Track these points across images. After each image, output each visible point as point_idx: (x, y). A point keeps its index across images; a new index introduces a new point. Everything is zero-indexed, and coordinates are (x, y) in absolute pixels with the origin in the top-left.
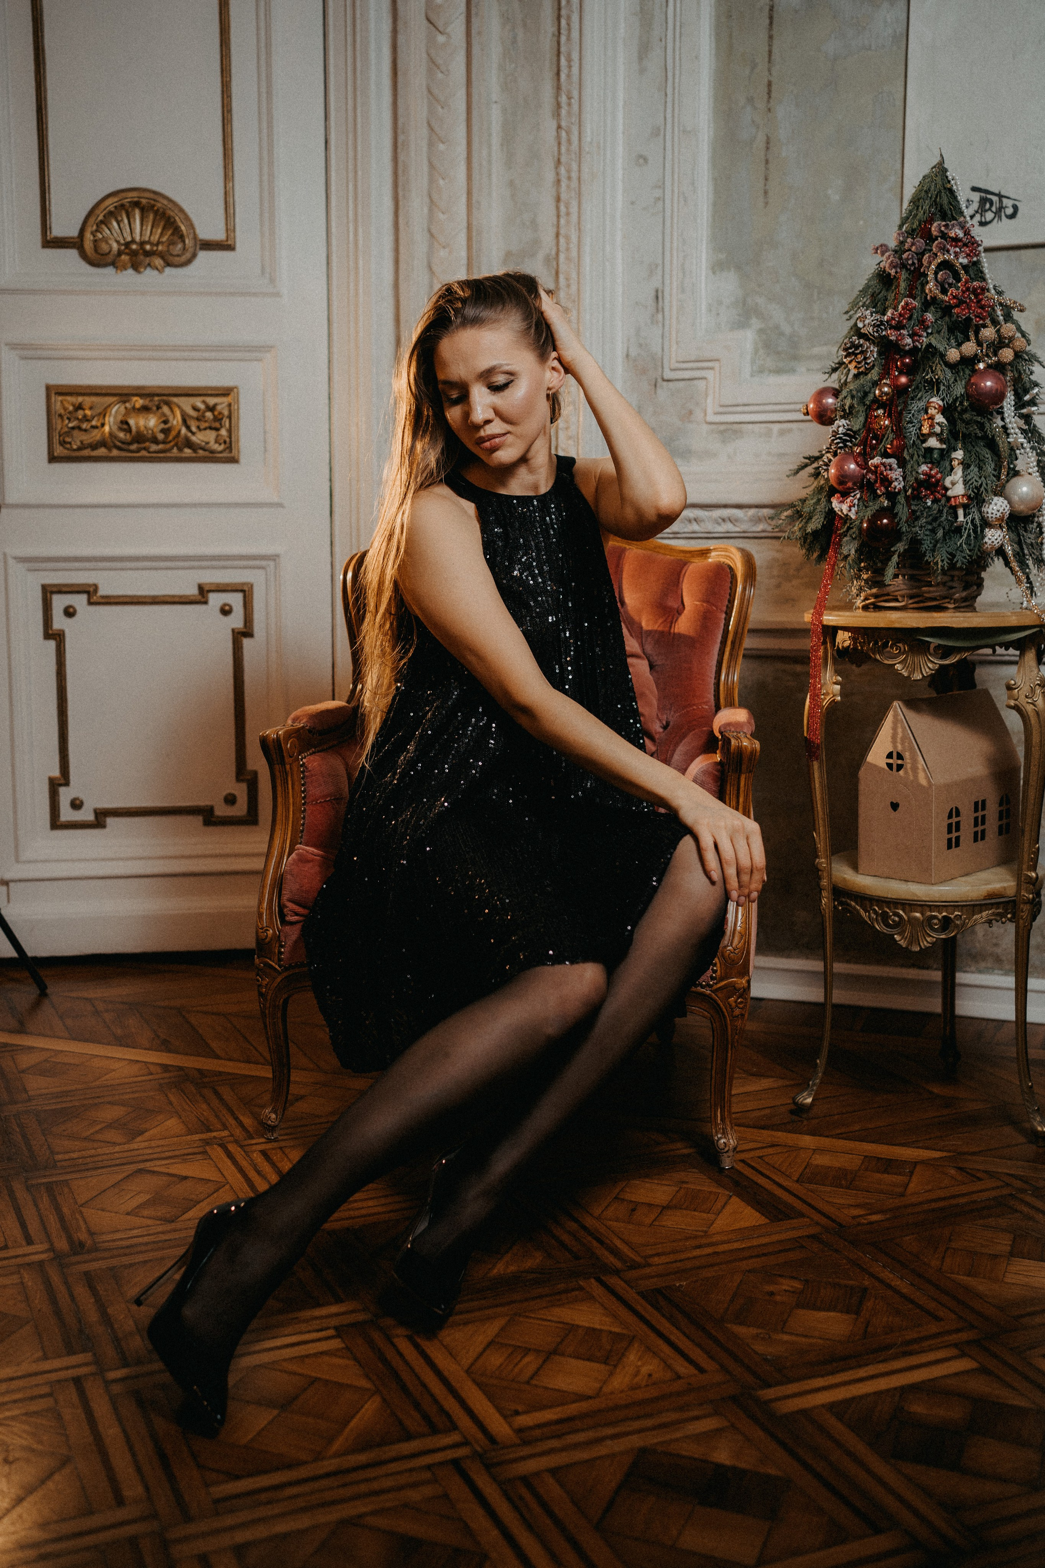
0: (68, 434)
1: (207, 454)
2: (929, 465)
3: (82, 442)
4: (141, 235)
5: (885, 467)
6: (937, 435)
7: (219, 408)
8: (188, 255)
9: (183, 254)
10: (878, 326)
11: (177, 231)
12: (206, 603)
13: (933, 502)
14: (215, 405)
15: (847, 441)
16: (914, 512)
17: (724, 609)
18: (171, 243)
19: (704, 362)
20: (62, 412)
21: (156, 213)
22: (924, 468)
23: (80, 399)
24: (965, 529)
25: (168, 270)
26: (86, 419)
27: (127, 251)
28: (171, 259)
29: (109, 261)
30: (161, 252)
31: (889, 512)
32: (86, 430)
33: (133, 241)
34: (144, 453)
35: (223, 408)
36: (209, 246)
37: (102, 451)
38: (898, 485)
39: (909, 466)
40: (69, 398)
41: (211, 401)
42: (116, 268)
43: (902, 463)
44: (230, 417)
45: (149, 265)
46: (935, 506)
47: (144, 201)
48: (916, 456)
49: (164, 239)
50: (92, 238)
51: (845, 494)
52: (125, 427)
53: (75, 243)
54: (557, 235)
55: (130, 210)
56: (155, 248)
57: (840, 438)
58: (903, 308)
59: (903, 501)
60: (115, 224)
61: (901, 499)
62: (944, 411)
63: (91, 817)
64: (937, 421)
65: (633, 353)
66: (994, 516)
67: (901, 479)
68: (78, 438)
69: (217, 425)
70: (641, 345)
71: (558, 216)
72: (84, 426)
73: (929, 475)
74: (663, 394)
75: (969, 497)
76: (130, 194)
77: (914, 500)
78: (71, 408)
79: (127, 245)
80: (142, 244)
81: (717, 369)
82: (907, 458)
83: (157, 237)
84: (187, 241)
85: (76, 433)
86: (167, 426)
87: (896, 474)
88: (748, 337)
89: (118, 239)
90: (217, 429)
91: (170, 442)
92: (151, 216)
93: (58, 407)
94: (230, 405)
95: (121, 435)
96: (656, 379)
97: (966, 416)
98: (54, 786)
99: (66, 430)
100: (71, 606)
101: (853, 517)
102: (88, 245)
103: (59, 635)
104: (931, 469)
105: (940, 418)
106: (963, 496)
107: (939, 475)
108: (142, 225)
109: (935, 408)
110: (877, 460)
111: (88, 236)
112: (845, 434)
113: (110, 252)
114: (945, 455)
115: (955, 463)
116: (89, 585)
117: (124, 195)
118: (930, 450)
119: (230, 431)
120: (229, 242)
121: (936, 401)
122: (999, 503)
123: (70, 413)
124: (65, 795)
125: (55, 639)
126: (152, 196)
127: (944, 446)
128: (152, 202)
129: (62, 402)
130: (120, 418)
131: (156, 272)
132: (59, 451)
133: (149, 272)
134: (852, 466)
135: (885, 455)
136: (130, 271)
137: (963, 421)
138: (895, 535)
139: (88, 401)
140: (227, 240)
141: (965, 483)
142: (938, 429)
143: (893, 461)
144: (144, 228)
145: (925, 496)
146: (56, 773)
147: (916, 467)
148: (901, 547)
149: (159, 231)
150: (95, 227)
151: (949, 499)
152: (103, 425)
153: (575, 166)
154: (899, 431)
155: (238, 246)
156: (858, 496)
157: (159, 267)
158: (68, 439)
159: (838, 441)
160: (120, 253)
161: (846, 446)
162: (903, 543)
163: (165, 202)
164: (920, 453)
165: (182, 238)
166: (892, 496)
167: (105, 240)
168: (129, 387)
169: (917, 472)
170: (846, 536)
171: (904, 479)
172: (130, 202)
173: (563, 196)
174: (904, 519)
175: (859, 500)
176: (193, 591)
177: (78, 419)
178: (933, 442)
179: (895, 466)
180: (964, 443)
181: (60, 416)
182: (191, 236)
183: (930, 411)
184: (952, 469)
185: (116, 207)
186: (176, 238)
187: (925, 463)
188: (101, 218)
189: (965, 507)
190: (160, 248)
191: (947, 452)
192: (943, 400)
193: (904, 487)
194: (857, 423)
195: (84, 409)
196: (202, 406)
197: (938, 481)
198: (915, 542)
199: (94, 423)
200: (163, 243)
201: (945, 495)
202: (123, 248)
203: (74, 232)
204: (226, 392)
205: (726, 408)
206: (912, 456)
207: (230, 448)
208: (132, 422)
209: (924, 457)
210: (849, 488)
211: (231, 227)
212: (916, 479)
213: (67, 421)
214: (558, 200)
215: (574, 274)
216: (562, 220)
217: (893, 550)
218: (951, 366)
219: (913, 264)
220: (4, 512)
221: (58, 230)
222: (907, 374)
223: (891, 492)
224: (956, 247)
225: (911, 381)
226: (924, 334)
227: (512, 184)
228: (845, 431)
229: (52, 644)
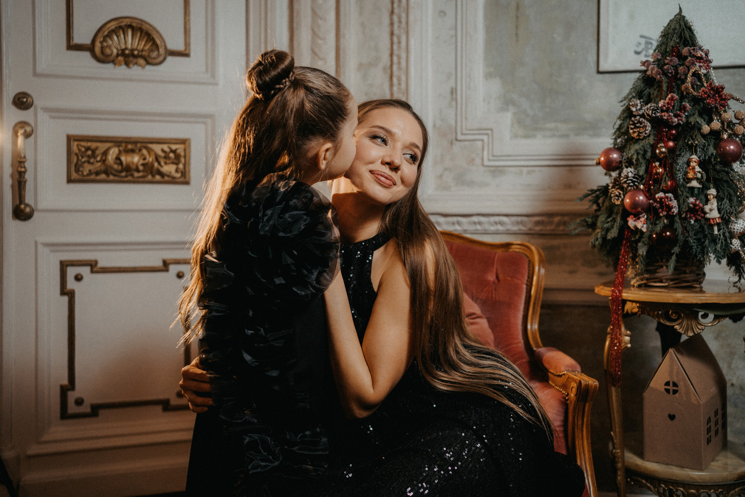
0: (81, 165)
1: (170, 179)
2: (695, 198)
3: (90, 171)
4: (132, 44)
5: (668, 199)
6: (697, 179)
7: (178, 151)
8: (161, 58)
9: (158, 58)
10: (655, 110)
11: (154, 43)
12: (167, 270)
13: (695, 221)
14: (176, 150)
15: (635, 181)
16: (685, 227)
17: (525, 282)
18: (151, 51)
19: (482, 130)
20: (77, 151)
21: (142, 32)
22: (692, 200)
23: (89, 144)
24: (719, 239)
25: (148, 67)
26: (92, 157)
27: (122, 54)
28: (150, 61)
29: (111, 60)
30: (144, 56)
32: (92, 163)
33: (126, 49)
34: (129, 178)
35: (181, 151)
36: (174, 53)
37: (103, 176)
38: (675, 211)
39: (682, 199)
40: (83, 144)
41: (174, 147)
42: (115, 64)
43: (676, 197)
44: (185, 157)
45: (136, 63)
46: (697, 224)
47: (134, 24)
48: (685, 192)
49: (146, 48)
50: (100, 45)
51: (637, 217)
52: (118, 161)
53: (90, 48)
54: (392, 55)
55: (125, 29)
56: (140, 54)
57: (631, 180)
58: (669, 99)
59: (678, 221)
60: (115, 38)
61: (677, 219)
63: (89, 410)
64: (696, 170)
65: (438, 124)
66: (739, 231)
67: (677, 207)
68: (87, 168)
69: (177, 161)
70: (442, 119)
71: (392, 44)
72: (92, 161)
73: (695, 205)
74: (456, 148)
75: (722, 219)
76: (126, 20)
77: (684, 220)
78: (83, 149)
79: (123, 50)
80: (132, 50)
81: (490, 134)
82: (679, 193)
83: (142, 47)
84: (160, 50)
85: (86, 165)
86: (145, 162)
88: (508, 117)
89: (117, 47)
90: (177, 164)
91: (147, 171)
92: (139, 34)
93: (75, 148)
94: (185, 149)
95: (116, 167)
96: (452, 140)
97: (718, 168)
98: (64, 392)
99: (80, 163)
100: (79, 274)
101: (645, 231)
102: (97, 49)
103: (71, 293)
104: (696, 200)
105: (698, 169)
106: (718, 218)
108: (132, 39)
109: (695, 162)
110: (661, 195)
111: (98, 45)
112: (634, 177)
113: (111, 54)
114: (702, 192)
115: (710, 197)
116: (92, 261)
117: (121, 20)
118: (692, 188)
119: (184, 165)
120: (186, 52)
121: (694, 157)
122: (742, 223)
123: (83, 152)
124: (71, 397)
125: (68, 296)
126: (139, 22)
127: (701, 186)
128: (139, 26)
129: (78, 145)
130: (115, 156)
131: (140, 68)
132: (74, 176)
133: (135, 67)
135: (665, 191)
136: (124, 67)
137: (715, 170)
138: (673, 241)
139: (94, 145)
141: (719, 210)
142: (697, 175)
143: (670, 195)
144: (134, 41)
145: (691, 217)
146: (66, 382)
147: (685, 199)
148: (676, 250)
149: (143, 43)
150: (102, 39)
151: (708, 220)
152: (104, 161)
153: (404, 15)
154: (672, 176)
155: (192, 54)
156: (646, 217)
157: (143, 65)
158: (81, 169)
159: (630, 181)
160: (118, 55)
161: (635, 185)
162: (678, 247)
163: (147, 26)
165: (157, 48)
166: (670, 217)
167: (109, 47)
168: (122, 137)
169: (687, 203)
170: (640, 242)
171: (679, 206)
172: (125, 25)
173: (396, 32)
174: (680, 232)
175: (646, 219)
176: (159, 264)
177: (88, 156)
178: (694, 184)
179: (673, 198)
180: (715, 184)
181: (76, 154)
182: (163, 47)
183: (691, 164)
184: (708, 201)
185: (116, 27)
186: (154, 47)
187: (691, 197)
188: (106, 33)
189: (718, 225)
190: (144, 53)
192: (699, 157)
193: (680, 212)
194: (642, 171)
195: (91, 151)
196: (168, 150)
199: (98, 159)
200: (145, 51)
201: (704, 217)
202: (119, 52)
203: (88, 42)
204: (183, 141)
205: (496, 157)
206: (682, 192)
207: (184, 176)
208: (123, 158)
209: (691, 193)
210: (639, 212)
211: (188, 43)
212: (686, 207)
213: (80, 158)
214: (392, 34)
215: (403, 78)
216: (395, 47)
217: (672, 252)
218: (704, 136)
219: (672, 73)
220: (36, 214)
221: (77, 40)
222: (673, 140)
223: (670, 215)
224: (700, 63)
225: (676, 145)
226: (684, 116)
227: (363, 25)
228: (633, 175)
229: (66, 299)
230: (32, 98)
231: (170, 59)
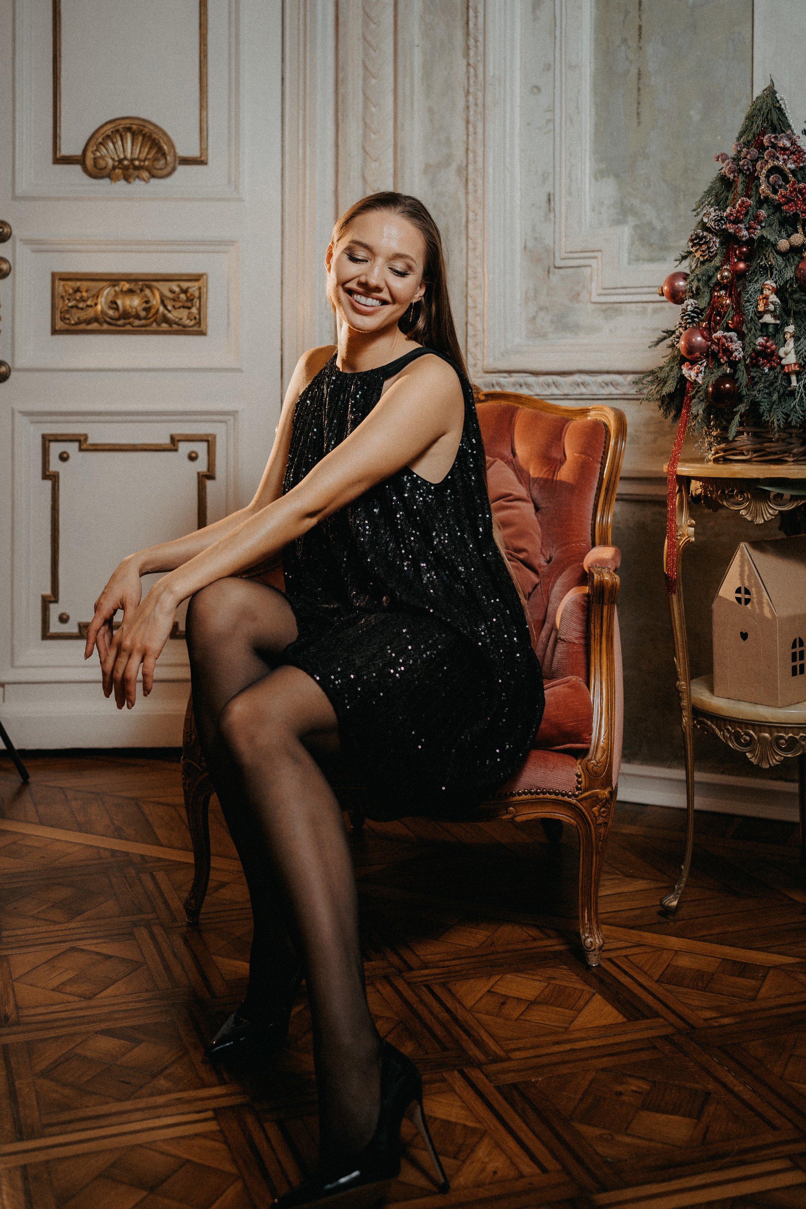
0: (67, 312)
1: (180, 328)
2: (765, 338)
3: (79, 318)
4: (131, 154)
5: (726, 339)
6: (772, 312)
7: (191, 290)
8: (169, 169)
9: (165, 168)
10: (719, 221)
11: (160, 150)
12: (176, 450)
13: (769, 369)
14: (188, 288)
15: (694, 317)
16: (753, 378)
17: (599, 459)
18: (156, 159)
19: (591, 252)
20: (64, 294)
21: (144, 136)
22: (761, 340)
23: (78, 284)
25: (153, 181)
26: (83, 300)
27: (120, 166)
28: (155, 172)
29: (105, 174)
30: (147, 167)
31: (731, 378)
32: (82, 309)
33: (125, 158)
34: (128, 327)
35: (194, 291)
36: (186, 161)
37: (95, 326)
38: (738, 355)
39: (748, 338)
40: (70, 283)
41: (185, 285)
42: (111, 179)
43: (742, 336)
44: (200, 298)
45: (138, 177)
46: (772, 373)
47: (134, 127)
48: (753, 330)
49: (150, 156)
50: (92, 156)
51: (693, 363)
52: (114, 306)
53: (79, 160)
54: (467, 151)
55: (123, 134)
56: (142, 164)
57: (688, 315)
58: (739, 206)
59: (743, 368)
60: (111, 145)
61: (741, 367)
62: (778, 292)
63: (75, 630)
64: (770, 300)
65: (530, 245)
67: (741, 349)
68: (76, 315)
69: (189, 304)
70: (536, 239)
71: (468, 135)
72: (81, 305)
73: (764, 347)
74: (555, 278)
75: (800, 366)
76: (124, 122)
77: (753, 368)
78: (71, 291)
79: (120, 161)
80: (132, 160)
81: (599, 258)
82: (746, 331)
83: (144, 154)
84: (168, 158)
85: (74, 311)
86: (148, 306)
87: (736, 346)
88: (626, 232)
89: (113, 156)
90: (189, 308)
91: (150, 318)
92: (140, 138)
93: (60, 289)
94: (200, 288)
95: (111, 312)
96: (549, 267)
97: (796, 296)
98: (46, 602)
99: (66, 308)
100: (65, 452)
101: (700, 382)
102: (89, 162)
103: (54, 476)
104: (767, 341)
105: (773, 298)
106: (794, 364)
107: (774, 347)
108: (132, 145)
109: (769, 289)
110: (719, 334)
111: (90, 156)
112: (692, 312)
113: (105, 168)
114: (779, 329)
115: (788, 336)
116: (80, 435)
117: (117, 122)
118: (766, 325)
119: (199, 310)
120: (202, 159)
121: (769, 283)
123: (70, 294)
124: (55, 611)
125: (51, 479)
126: (141, 123)
127: (778, 322)
128: (141, 128)
129: (63, 285)
130: (110, 298)
131: (143, 183)
132: (60, 325)
133: (137, 182)
134: (699, 339)
135: (728, 329)
136: (123, 182)
137: (794, 300)
138: (736, 397)
139: (84, 285)
140: (201, 157)
141: (797, 353)
142: (771, 307)
143: (733, 334)
144: (134, 147)
145: (763, 364)
146: (48, 592)
147: (753, 339)
148: (742, 408)
149: (146, 150)
150: (95, 148)
151: (783, 367)
152: (96, 304)
153: (480, 94)
154: (738, 308)
155: (209, 161)
156: (705, 364)
157: (146, 179)
158: (67, 316)
160: (114, 168)
161: (693, 322)
162: (744, 405)
163: (152, 128)
164: (757, 327)
165: (164, 155)
166: (733, 364)
167: (102, 157)
168: (118, 274)
169: (755, 344)
170: (694, 398)
171: (743, 350)
172: (123, 128)
173: (472, 118)
174: (744, 383)
175: (705, 367)
176: (166, 441)
177: (76, 300)
178: (768, 319)
179: (735, 338)
180: (795, 319)
181: (62, 297)
182: (172, 154)
183: (764, 292)
184: (785, 341)
185: (112, 132)
186: (159, 155)
187: (762, 336)
188: (100, 140)
189: (798, 374)
190: (146, 163)
191: (781, 327)
192: (776, 282)
193: (744, 356)
194: (702, 302)
195: (81, 292)
196: (177, 289)
197: (773, 353)
198: (755, 405)
199: (89, 303)
200: (149, 159)
201: (779, 364)
202: (116, 163)
203: (79, 152)
204: (197, 278)
205: (608, 290)
206: (750, 330)
207: (199, 323)
208: (119, 302)
209: (761, 331)
210: (697, 358)
211: (204, 146)
212: (754, 350)
213: (67, 301)
214: (468, 122)
215: (480, 182)
216: (471, 139)
217: (735, 410)
218: (782, 254)
219: (749, 169)
220: (13, 374)
221: (66, 150)
222: (744, 261)
223: (732, 361)
224: (784, 154)
225: (748, 266)
226: (759, 227)
227: (430, 110)
228: (692, 309)
229: (48, 484)
230: (10, 228)
231: (181, 169)
